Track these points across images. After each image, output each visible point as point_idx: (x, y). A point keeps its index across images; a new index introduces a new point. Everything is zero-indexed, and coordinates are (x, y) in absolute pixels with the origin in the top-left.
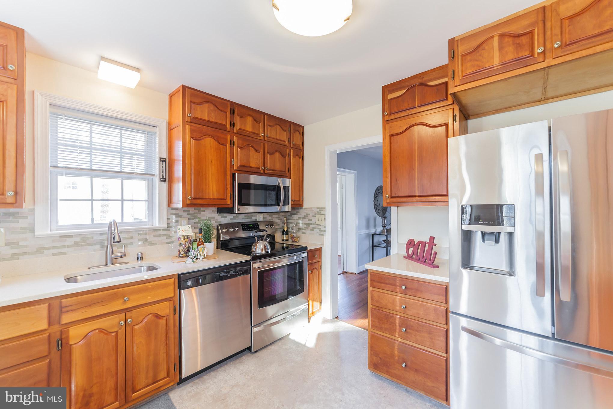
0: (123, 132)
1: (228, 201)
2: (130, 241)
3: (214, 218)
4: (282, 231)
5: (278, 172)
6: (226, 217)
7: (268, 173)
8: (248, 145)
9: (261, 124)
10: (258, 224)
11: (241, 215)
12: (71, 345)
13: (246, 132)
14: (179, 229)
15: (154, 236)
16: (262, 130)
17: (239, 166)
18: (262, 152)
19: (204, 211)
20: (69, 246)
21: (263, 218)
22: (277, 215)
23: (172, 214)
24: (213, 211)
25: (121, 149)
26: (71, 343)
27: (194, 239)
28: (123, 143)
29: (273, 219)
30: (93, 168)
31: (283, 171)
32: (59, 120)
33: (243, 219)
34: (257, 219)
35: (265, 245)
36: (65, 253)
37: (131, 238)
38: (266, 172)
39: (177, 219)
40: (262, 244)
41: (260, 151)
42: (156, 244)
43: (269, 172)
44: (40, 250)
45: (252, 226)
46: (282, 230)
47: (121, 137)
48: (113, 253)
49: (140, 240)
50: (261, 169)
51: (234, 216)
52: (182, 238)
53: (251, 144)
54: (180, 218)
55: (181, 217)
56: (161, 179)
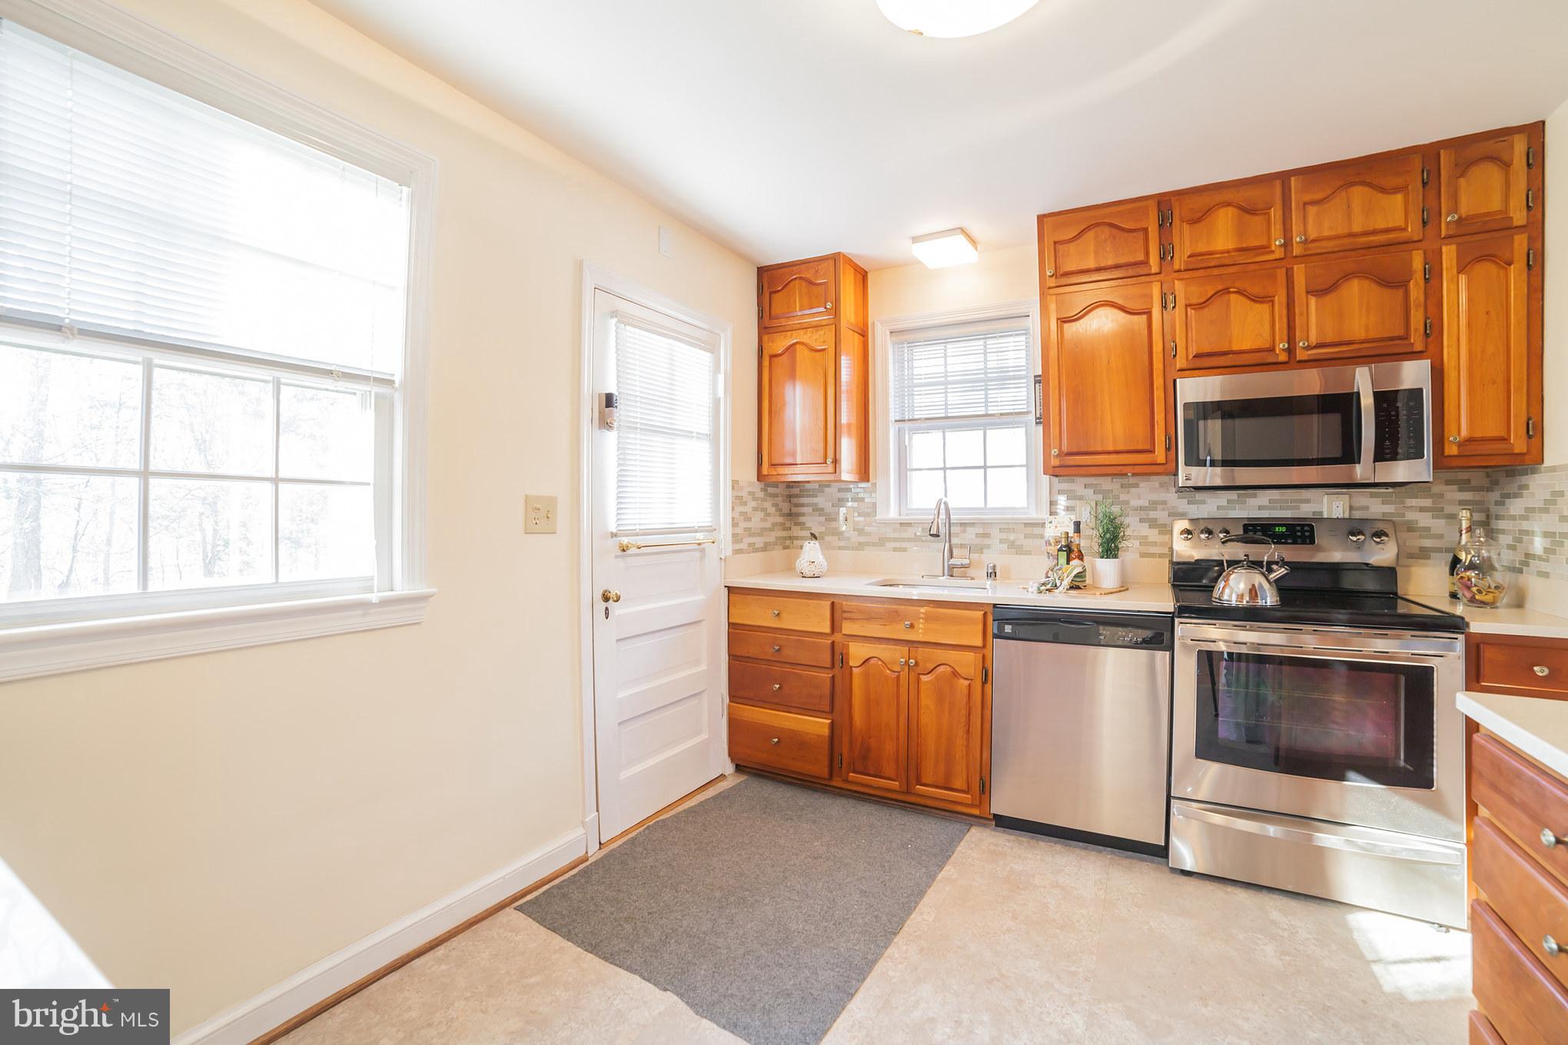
0: (990, 341)
1: (1160, 455)
2: (987, 541)
3: (1164, 503)
4: (1450, 560)
5: (1361, 346)
6: (1203, 502)
7: (1310, 358)
8: (1226, 291)
9: (1275, 214)
10: (1311, 527)
11: (1255, 496)
12: (851, 667)
13: (1217, 256)
14: (1051, 522)
15: (1026, 536)
16: (1277, 230)
17: (1194, 357)
18: (1280, 299)
19: (1136, 486)
20: (909, 540)
21: (1351, 508)
22: (1430, 501)
23: (1060, 492)
24: (1161, 485)
25: (986, 373)
26: (851, 664)
27: (1063, 543)
28: (988, 363)
29: (1403, 515)
30: (950, 415)
31: (1399, 338)
32: (915, 350)
33: (1260, 508)
34: (1322, 513)
35: (1253, 585)
36: (904, 550)
37: (986, 535)
38: (1301, 355)
39: (1071, 503)
40: (1243, 579)
41: (1274, 297)
42: (1029, 553)
43: (1316, 354)
44: (881, 542)
45: (1284, 529)
46: (1452, 554)
47: (985, 354)
48: (952, 557)
49: (1001, 541)
50: (1277, 352)
51: (1229, 501)
52: (1052, 541)
53: (1237, 285)
54: (1078, 501)
55: (1081, 498)
56: (1039, 418)
